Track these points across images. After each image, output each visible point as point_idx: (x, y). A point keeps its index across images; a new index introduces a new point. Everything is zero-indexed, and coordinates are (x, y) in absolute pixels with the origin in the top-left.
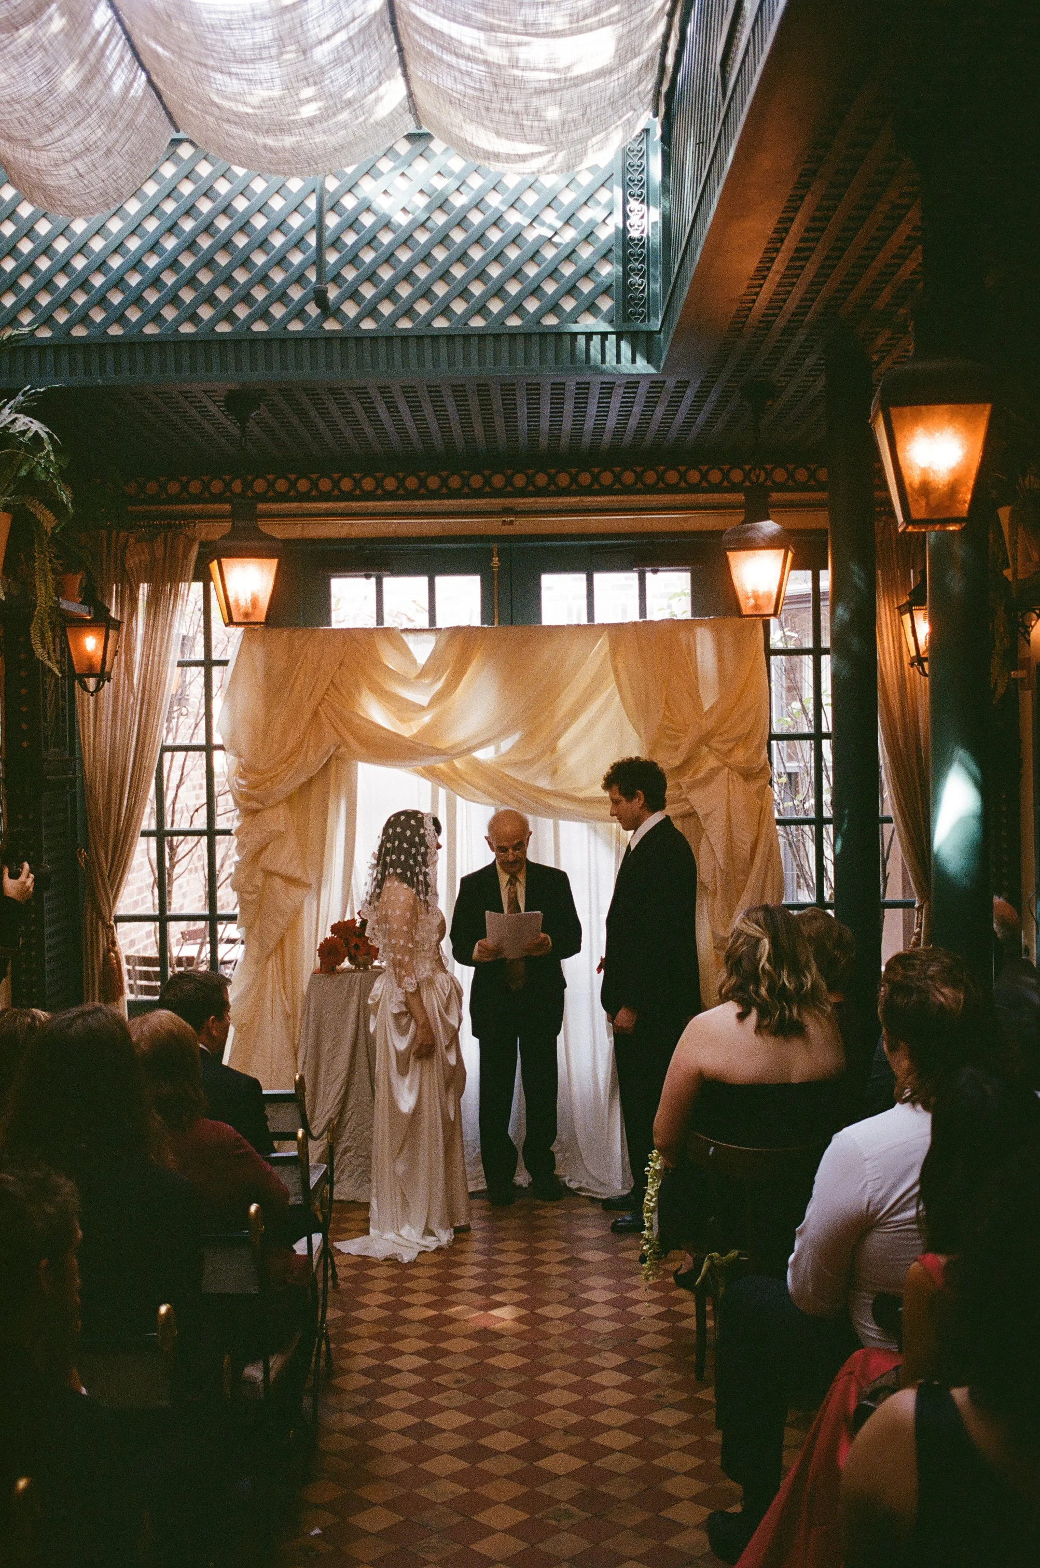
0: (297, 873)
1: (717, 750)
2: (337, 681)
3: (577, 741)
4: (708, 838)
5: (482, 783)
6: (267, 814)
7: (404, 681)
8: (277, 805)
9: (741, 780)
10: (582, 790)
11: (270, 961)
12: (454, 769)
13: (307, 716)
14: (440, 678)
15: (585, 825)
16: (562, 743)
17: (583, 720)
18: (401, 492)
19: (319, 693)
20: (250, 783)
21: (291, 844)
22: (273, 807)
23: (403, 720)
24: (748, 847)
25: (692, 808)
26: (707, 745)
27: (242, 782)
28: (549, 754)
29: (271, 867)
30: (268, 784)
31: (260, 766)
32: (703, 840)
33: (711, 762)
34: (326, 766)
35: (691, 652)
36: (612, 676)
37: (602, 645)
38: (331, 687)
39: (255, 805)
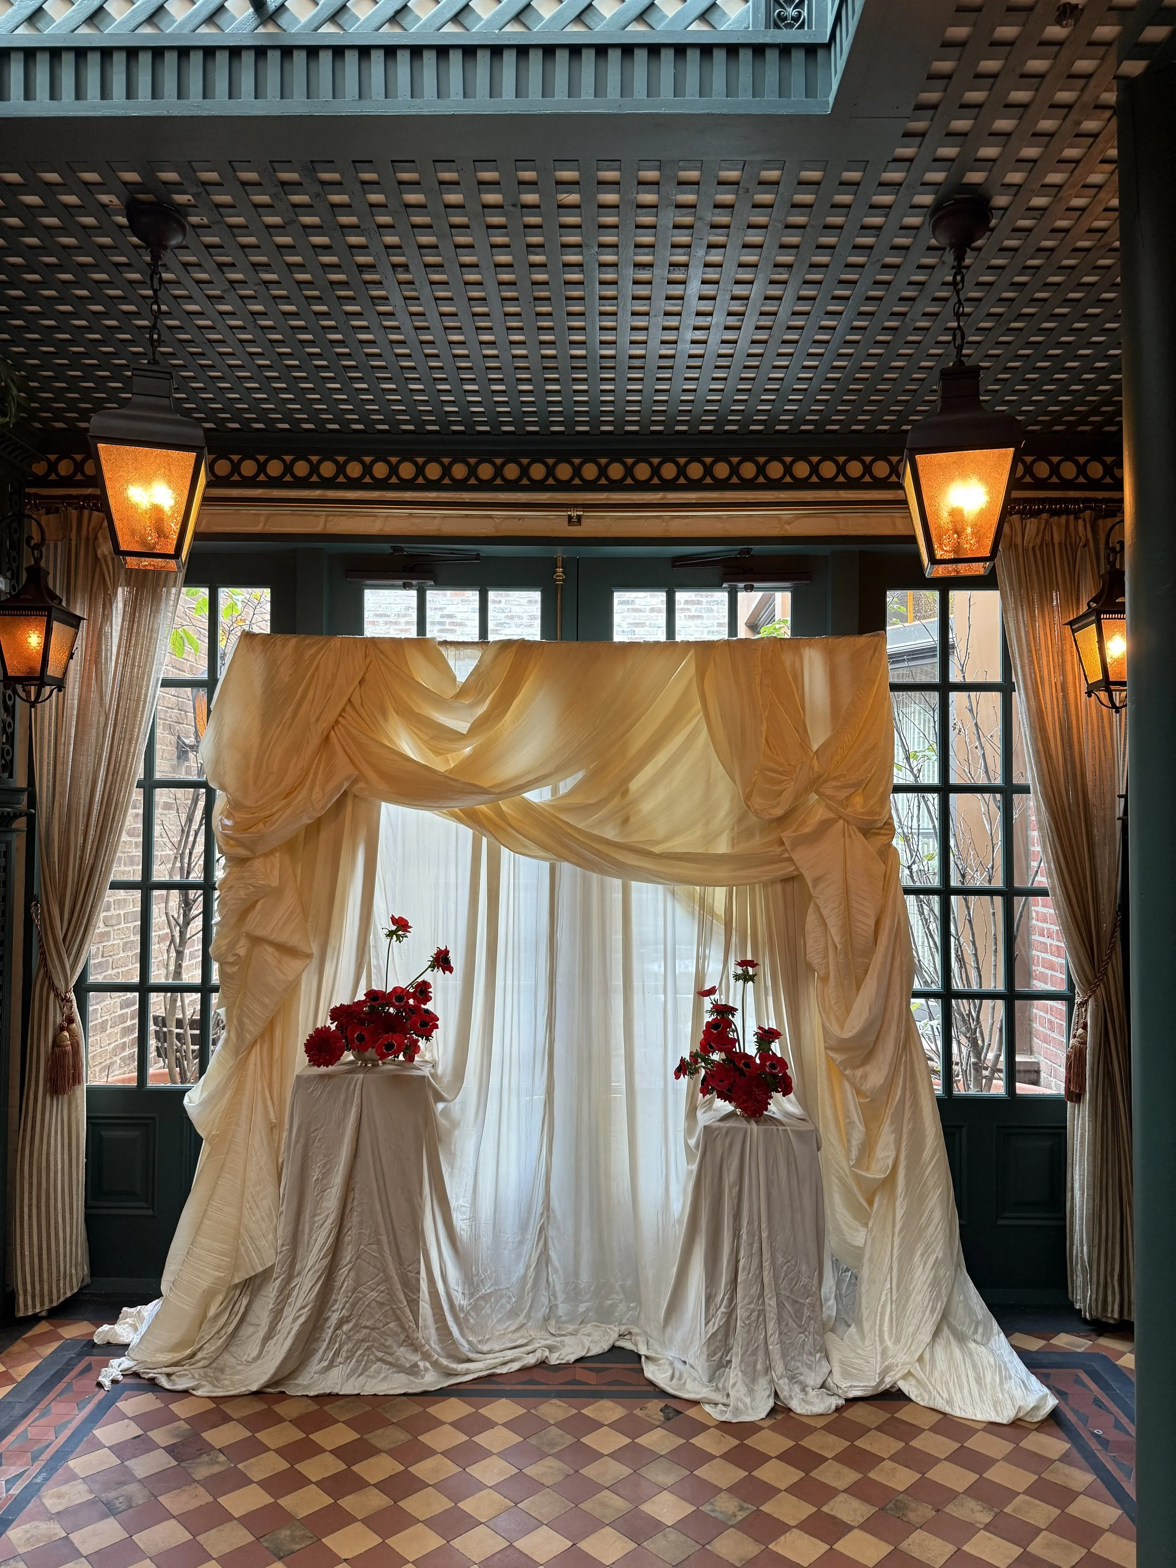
0: (294, 940)
1: (830, 798)
2: (356, 700)
3: (653, 784)
4: (818, 908)
5: (535, 833)
6: (258, 864)
7: (439, 701)
8: (272, 852)
9: (860, 835)
10: (656, 843)
11: (253, 1053)
12: (501, 815)
13: (315, 740)
14: (484, 700)
15: (660, 887)
16: (634, 785)
17: (661, 758)
18: (447, 481)
19: (331, 716)
20: (236, 823)
21: (289, 900)
22: (266, 855)
23: (437, 752)
24: (871, 922)
25: (797, 869)
26: (817, 792)
27: (228, 822)
28: (618, 796)
29: (259, 933)
30: (261, 825)
31: (249, 802)
32: (811, 910)
33: (820, 813)
34: (340, 804)
35: (798, 678)
36: (698, 705)
37: (687, 666)
38: (348, 708)
39: (242, 852)
